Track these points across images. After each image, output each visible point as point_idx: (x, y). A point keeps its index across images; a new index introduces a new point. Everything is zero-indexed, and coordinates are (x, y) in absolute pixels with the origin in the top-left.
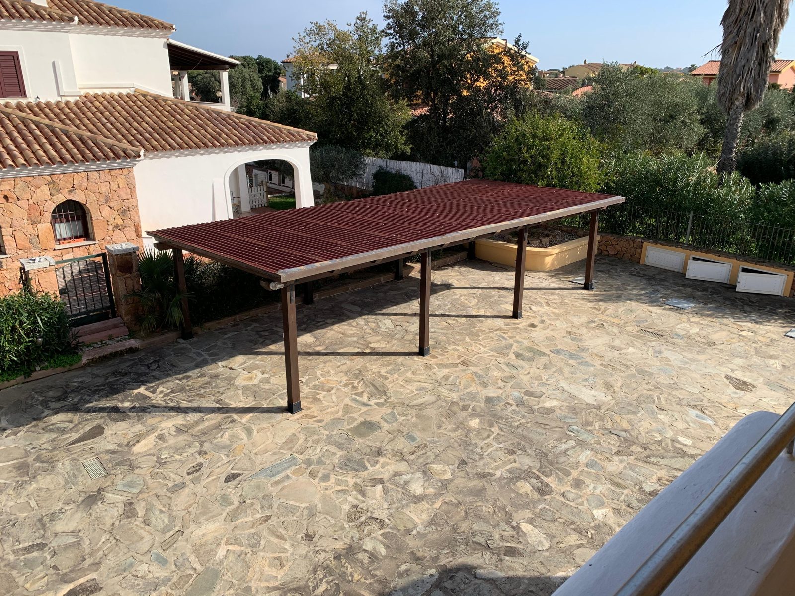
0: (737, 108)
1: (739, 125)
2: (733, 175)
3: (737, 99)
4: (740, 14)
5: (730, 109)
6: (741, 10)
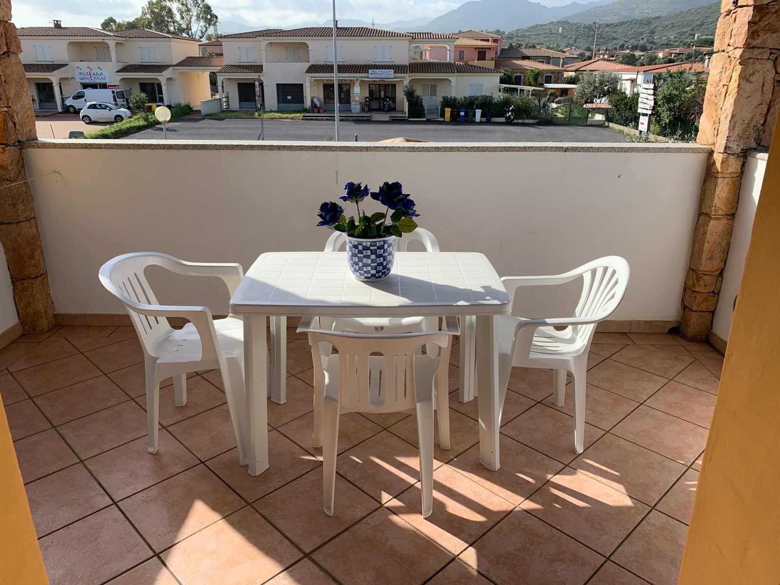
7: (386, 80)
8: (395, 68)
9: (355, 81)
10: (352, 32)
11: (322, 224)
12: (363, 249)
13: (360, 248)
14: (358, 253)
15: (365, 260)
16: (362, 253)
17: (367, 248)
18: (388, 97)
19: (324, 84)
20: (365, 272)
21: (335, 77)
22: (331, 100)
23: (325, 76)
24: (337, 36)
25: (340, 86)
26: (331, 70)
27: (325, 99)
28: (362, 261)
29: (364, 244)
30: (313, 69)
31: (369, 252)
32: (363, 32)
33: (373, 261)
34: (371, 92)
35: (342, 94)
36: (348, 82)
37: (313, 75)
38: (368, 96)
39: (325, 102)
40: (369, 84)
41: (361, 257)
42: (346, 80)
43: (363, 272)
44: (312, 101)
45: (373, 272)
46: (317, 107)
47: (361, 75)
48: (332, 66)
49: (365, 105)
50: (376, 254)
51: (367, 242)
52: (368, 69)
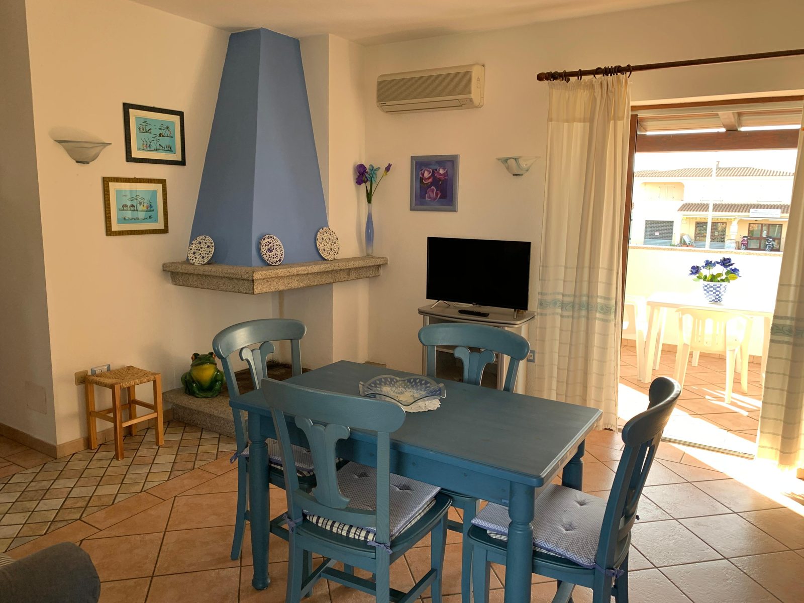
7: (770, 220)
8: (783, 207)
9: (733, 220)
10: (735, 172)
11: (691, 274)
13: (708, 286)
14: (707, 289)
15: (710, 292)
17: (711, 287)
18: (770, 238)
19: (696, 222)
21: (710, 216)
22: (701, 238)
23: (699, 215)
24: (717, 176)
25: (714, 224)
26: (706, 209)
27: (696, 236)
30: (686, 207)
32: (748, 172)
34: (750, 232)
35: (716, 232)
36: (724, 221)
37: (686, 213)
38: (747, 235)
39: (695, 240)
40: (750, 224)
42: (723, 219)
44: (681, 238)
45: (714, 298)
46: (686, 244)
47: (740, 214)
48: (708, 205)
49: (742, 244)
51: (712, 284)
52: (750, 208)
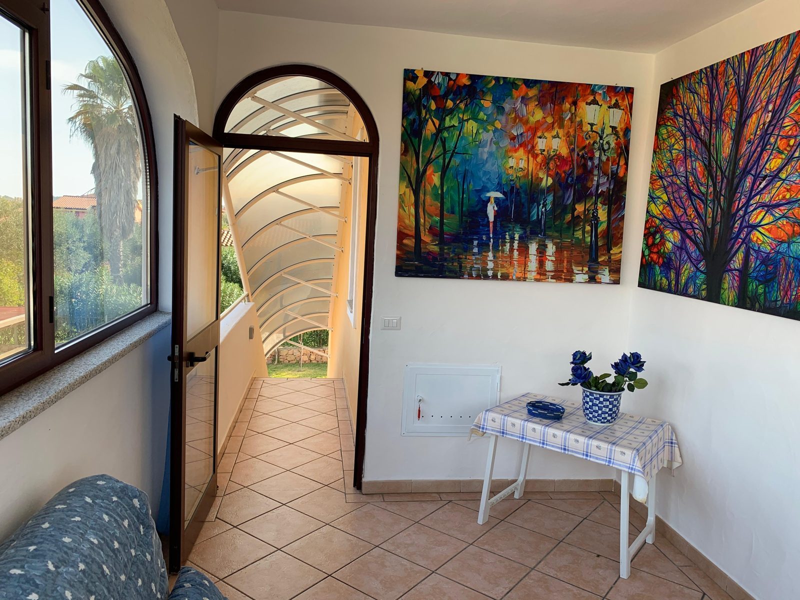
0: (116, 237)
1: (121, 250)
2: (132, 286)
3: (115, 230)
4: (105, 168)
5: (111, 238)
6: (106, 165)
12: (604, 401)
16: (602, 404)
20: (603, 418)
28: (601, 410)
29: (605, 397)
31: (608, 403)
33: (610, 410)
41: (601, 406)
43: (601, 418)
50: (612, 404)
